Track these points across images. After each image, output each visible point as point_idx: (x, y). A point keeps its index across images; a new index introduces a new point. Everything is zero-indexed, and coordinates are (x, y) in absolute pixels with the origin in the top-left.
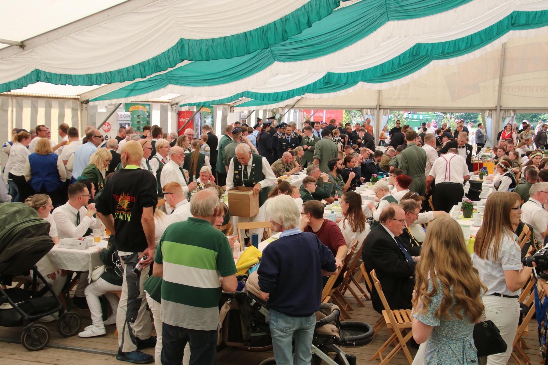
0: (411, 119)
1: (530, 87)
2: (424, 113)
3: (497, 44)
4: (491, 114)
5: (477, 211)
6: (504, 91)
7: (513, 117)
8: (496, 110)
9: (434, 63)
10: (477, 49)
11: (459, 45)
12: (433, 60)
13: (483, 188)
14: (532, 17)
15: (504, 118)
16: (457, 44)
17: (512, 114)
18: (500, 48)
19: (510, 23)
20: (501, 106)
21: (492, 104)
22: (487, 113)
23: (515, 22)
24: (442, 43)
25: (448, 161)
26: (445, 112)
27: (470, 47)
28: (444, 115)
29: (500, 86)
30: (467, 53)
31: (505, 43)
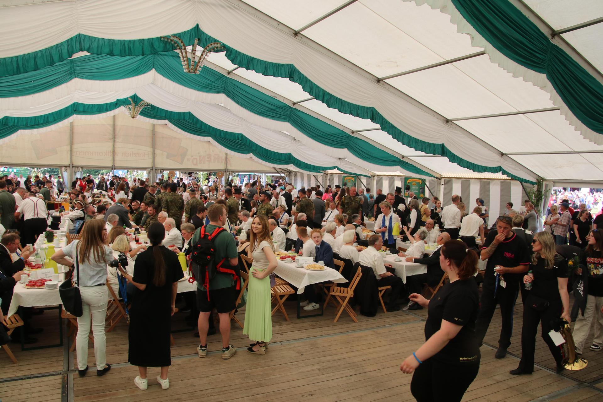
0: (7, 172)
1: (91, 152)
2: (17, 168)
3: (66, 122)
4: (67, 169)
5: (57, 237)
6: (74, 154)
7: (81, 172)
8: (69, 167)
9: (20, 132)
10: (53, 124)
11: (38, 121)
12: (21, 129)
13: (61, 221)
14: (86, 107)
15: (75, 173)
16: (37, 120)
17: (81, 170)
18: (69, 125)
19: (73, 109)
20: (73, 164)
21: (67, 163)
22: (64, 168)
23: (76, 109)
24: (25, 117)
25: (35, 202)
26: (33, 167)
27: (47, 122)
28: (32, 169)
29: (71, 150)
30: (46, 127)
31: (72, 122)
